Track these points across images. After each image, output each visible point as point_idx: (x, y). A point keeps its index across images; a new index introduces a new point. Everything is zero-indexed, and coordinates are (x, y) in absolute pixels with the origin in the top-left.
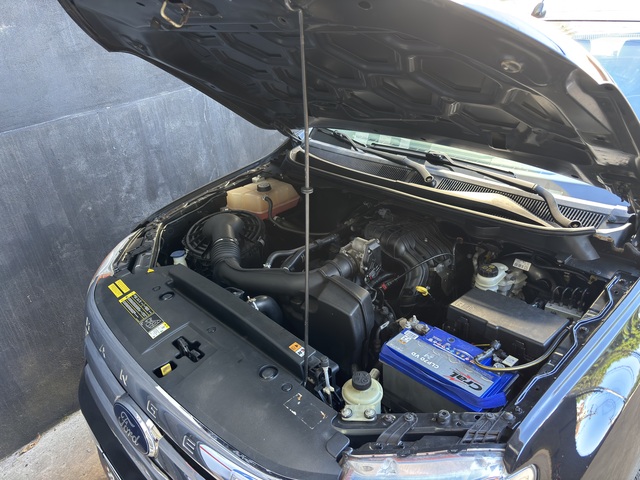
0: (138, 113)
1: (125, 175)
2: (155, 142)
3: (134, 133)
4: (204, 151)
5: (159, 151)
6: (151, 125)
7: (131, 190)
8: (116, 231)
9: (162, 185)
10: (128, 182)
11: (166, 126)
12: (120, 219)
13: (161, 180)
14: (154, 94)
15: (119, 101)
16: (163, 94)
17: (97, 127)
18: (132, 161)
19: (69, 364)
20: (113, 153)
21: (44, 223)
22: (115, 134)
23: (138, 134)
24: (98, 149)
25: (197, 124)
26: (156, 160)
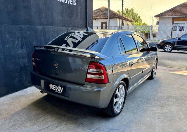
0: (22, 28)
1: (17, 41)
2: (24, 35)
3: (20, 32)
4: (35, 41)
5: (25, 38)
6: (24, 31)
7: (17, 45)
8: (12, 54)
9: (25, 46)
10: (17, 43)
11: (27, 32)
12: (14, 51)
14: (25, 25)
15: (18, 25)
16: (27, 26)
17: (12, 28)
18: (19, 38)
20: (15, 35)
22: (16, 31)
23: (21, 32)
24: (11, 33)
25: (34, 34)
26: (24, 40)
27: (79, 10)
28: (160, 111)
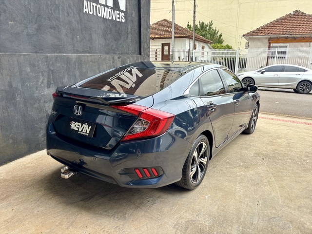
0: (48, 57)
1: (41, 77)
2: (52, 68)
5: (52, 72)
6: (51, 63)
7: (42, 82)
9: (52, 84)
10: (41, 79)
11: (56, 64)
12: (37, 91)
13: (52, 82)
14: (53, 53)
15: (42, 53)
16: (55, 54)
17: (35, 59)
18: (44, 73)
19: (12, 141)
20: (38, 68)
21: (14, 85)
22: (40, 62)
23: (47, 64)
24: (34, 66)
25: (65, 66)
26: (51, 75)
27: (129, 30)
28: (243, 173)
